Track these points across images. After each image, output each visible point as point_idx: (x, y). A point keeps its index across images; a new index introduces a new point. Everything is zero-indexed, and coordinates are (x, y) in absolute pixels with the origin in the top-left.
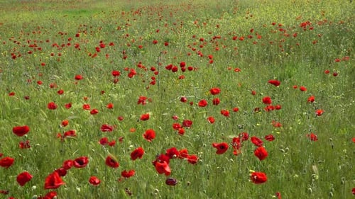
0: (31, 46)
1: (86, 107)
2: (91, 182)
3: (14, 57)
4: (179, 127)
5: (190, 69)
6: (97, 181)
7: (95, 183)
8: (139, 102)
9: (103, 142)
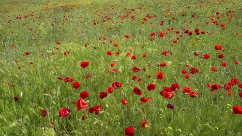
0: (105, 17)
1: (128, 55)
2: (122, 102)
3: (95, 24)
4: (186, 73)
5: (203, 33)
6: (126, 102)
7: (124, 103)
8: (163, 54)
9: (134, 78)
